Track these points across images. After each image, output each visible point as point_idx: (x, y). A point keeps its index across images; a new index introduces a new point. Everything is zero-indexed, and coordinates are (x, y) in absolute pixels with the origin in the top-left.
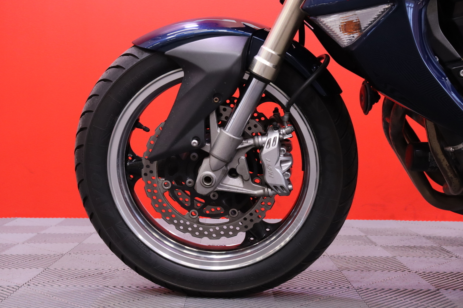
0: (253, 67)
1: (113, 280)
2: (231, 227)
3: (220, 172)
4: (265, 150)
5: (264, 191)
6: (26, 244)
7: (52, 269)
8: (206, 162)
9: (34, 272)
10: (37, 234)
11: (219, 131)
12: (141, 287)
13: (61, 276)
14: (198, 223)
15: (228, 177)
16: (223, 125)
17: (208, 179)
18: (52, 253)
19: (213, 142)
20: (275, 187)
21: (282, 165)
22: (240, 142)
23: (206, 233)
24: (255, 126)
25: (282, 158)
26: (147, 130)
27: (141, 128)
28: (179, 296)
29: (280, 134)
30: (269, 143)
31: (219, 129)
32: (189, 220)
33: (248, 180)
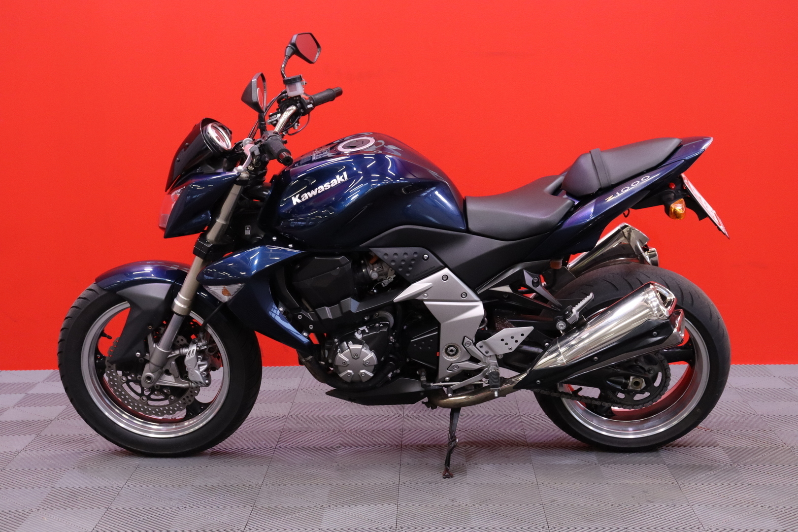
0: (173, 307)
1: (92, 444)
2: (171, 408)
3: (157, 373)
4: (187, 358)
5: (189, 384)
6: (16, 407)
7: (43, 435)
8: (147, 367)
9: (28, 439)
10: (25, 394)
11: (154, 346)
12: (113, 450)
13: (50, 442)
14: (148, 405)
15: (164, 375)
16: (157, 341)
17: (149, 378)
18: (42, 419)
19: (151, 353)
20: (196, 382)
21: (200, 368)
22: (170, 353)
23: (154, 412)
24: (182, 340)
25: (199, 362)
26: (110, 338)
27: (105, 337)
28: (139, 456)
29: (197, 347)
30: (189, 353)
31: (155, 344)
32: (141, 404)
33: (178, 377)
